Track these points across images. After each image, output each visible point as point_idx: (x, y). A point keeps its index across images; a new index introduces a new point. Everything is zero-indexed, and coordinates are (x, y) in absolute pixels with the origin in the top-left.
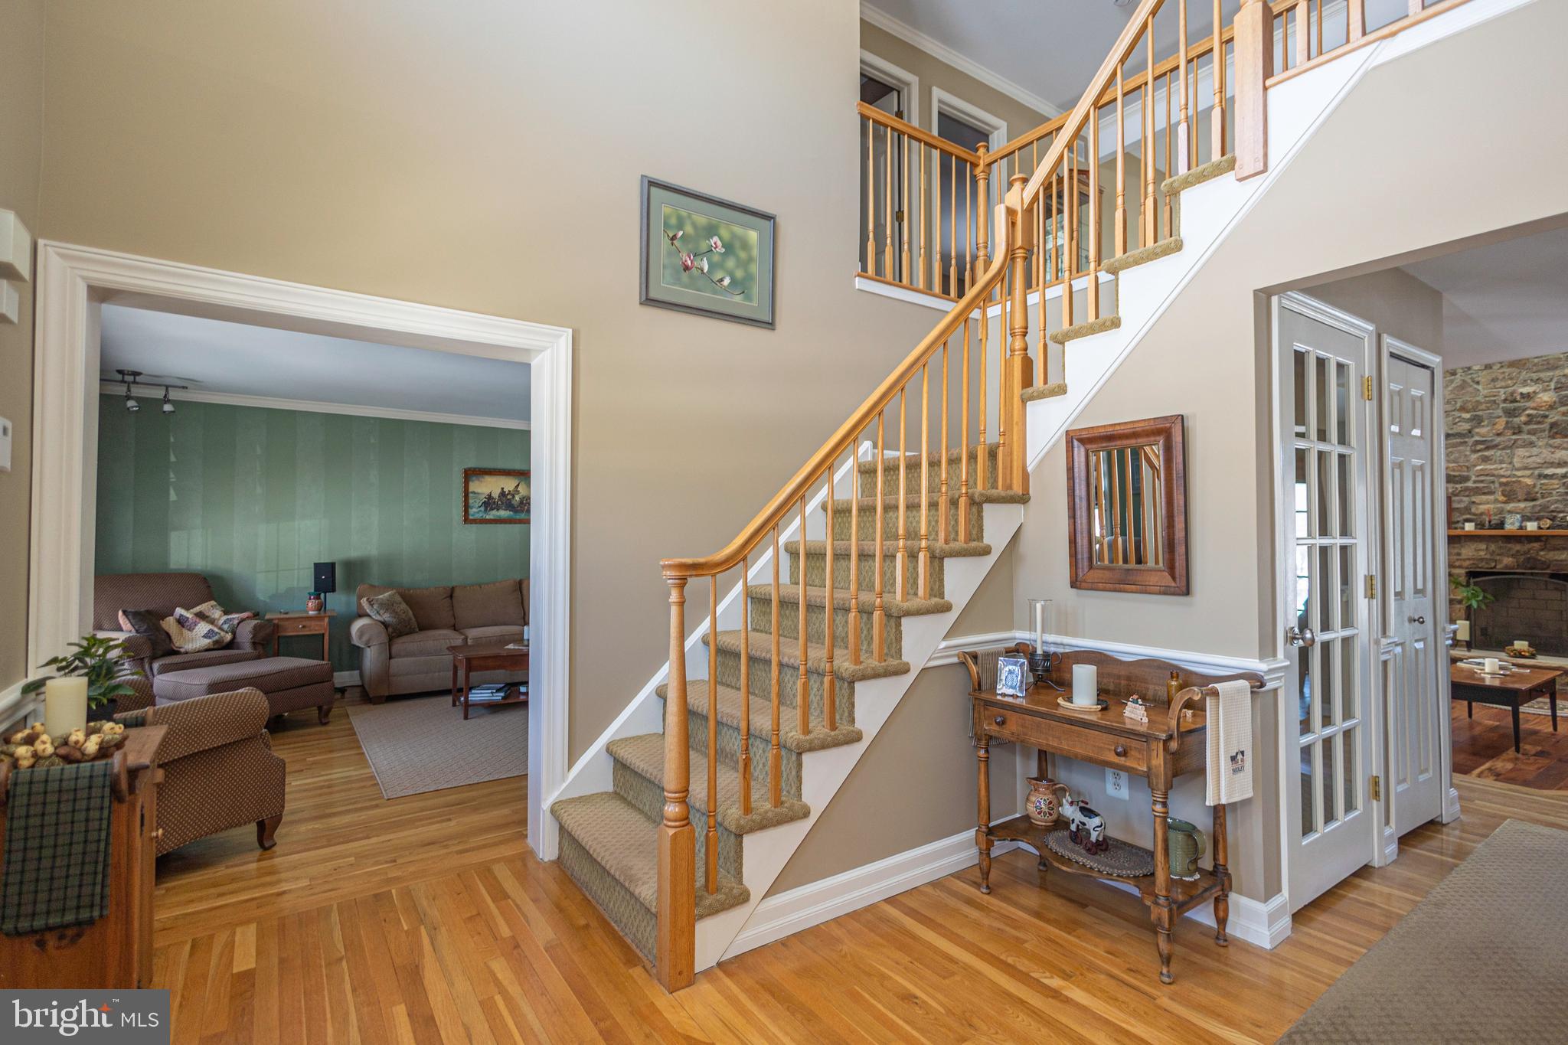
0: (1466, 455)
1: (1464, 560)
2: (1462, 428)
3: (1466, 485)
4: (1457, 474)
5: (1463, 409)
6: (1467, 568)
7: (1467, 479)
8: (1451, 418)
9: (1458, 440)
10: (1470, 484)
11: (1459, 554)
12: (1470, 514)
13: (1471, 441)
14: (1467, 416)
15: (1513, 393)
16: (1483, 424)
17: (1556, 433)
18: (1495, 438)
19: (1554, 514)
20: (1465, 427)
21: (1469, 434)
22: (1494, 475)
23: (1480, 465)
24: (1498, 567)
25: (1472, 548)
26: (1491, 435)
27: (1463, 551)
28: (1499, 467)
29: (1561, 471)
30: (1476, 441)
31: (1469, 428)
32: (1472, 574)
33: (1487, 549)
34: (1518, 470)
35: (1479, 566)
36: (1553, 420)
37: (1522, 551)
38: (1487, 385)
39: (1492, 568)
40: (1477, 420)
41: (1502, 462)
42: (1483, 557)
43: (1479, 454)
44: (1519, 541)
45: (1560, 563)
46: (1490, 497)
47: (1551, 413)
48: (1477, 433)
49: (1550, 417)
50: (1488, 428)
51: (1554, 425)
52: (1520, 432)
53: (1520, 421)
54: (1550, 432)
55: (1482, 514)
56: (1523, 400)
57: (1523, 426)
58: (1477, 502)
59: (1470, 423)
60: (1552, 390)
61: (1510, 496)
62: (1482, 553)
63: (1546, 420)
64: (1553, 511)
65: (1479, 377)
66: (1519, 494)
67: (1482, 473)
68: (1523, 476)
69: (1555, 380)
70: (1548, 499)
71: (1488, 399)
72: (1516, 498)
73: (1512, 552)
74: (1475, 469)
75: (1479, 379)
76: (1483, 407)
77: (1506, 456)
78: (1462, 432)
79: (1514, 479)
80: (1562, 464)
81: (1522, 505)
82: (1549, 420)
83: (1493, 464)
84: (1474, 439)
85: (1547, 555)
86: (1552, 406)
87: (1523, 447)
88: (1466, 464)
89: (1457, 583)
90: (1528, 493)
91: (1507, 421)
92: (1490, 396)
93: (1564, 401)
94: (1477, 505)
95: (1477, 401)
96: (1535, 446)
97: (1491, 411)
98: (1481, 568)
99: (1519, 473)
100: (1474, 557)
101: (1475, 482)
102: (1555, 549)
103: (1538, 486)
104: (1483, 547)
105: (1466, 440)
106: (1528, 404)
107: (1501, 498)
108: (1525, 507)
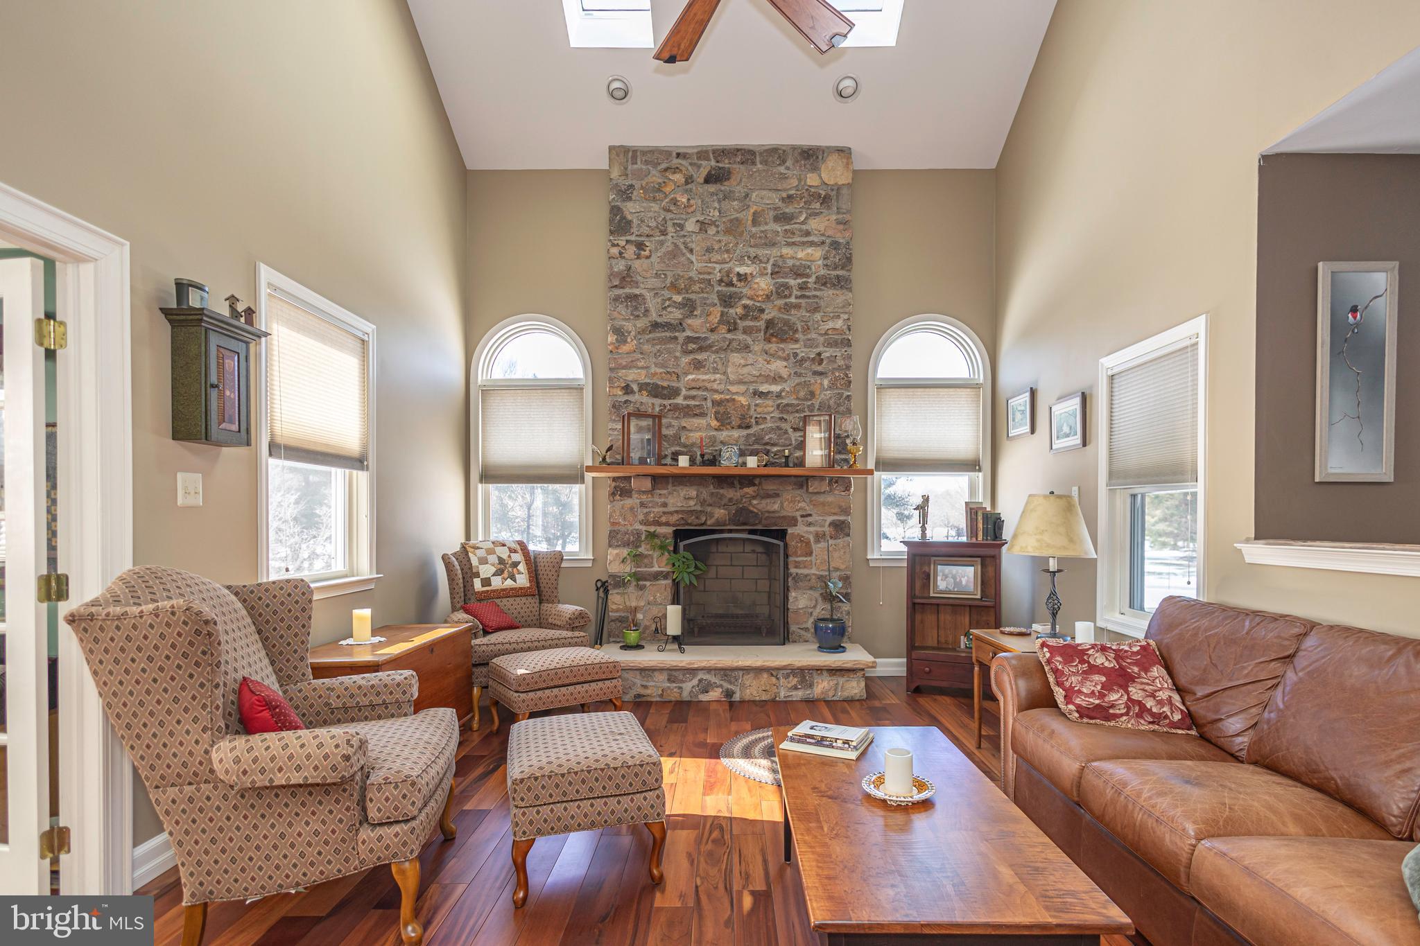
0: (676, 358)
1: (671, 513)
2: (672, 316)
3: (675, 401)
4: (665, 384)
5: (674, 287)
6: (673, 525)
7: (675, 392)
8: (659, 300)
9: (668, 334)
10: (679, 400)
11: (665, 505)
12: (679, 444)
13: (681, 336)
14: (678, 298)
15: (728, 273)
16: (695, 313)
17: (772, 335)
18: (708, 335)
19: (768, 447)
20: (675, 314)
21: (680, 326)
22: (706, 389)
23: (692, 374)
24: (709, 523)
25: (682, 495)
26: (705, 330)
27: (671, 501)
28: (712, 379)
29: (775, 388)
30: (688, 337)
31: (680, 316)
32: (680, 535)
33: (697, 495)
34: (732, 383)
35: (689, 521)
36: (769, 317)
37: (735, 498)
38: (701, 256)
39: (702, 524)
40: (689, 307)
41: (715, 371)
42: (693, 508)
43: (692, 357)
44: (732, 485)
45: (772, 515)
46: (702, 422)
47: (768, 307)
48: (689, 325)
49: (767, 312)
50: (702, 320)
51: (770, 324)
52: (735, 329)
53: (736, 314)
54: (765, 333)
55: (693, 445)
56: (739, 284)
57: (739, 321)
58: (688, 427)
59: (682, 311)
60: (769, 275)
61: (724, 421)
62: (692, 503)
63: (762, 316)
64: (767, 444)
65: (693, 242)
66: (733, 418)
67: (693, 385)
68: (737, 393)
69: (771, 261)
70: (762, 426)
71: (701, 277)
72: (729, 424)
73: (725, 501)
74: (686, 379)
75: (693, 246)
76: (696, 287)
77: (720, 364)
78: (673, 321)
79: (728, 397)
80: (777, 379)
81: (736, 433)
82: (765, 316)
83: (706, 374)
84: (685, 334)
85: (759, 505)
86: (768, 297)
87: (738, 351)
88: (676, 371)
89: (663, 547)
90: (743, 417)
91: (722, 312)
92: (704, 273)
93: (781, 291)
94: (687, 433)
95: (690, 278)
96: (750, 352)
97: (705, 295)
98: (690, 524)
99: (734, 389)
100: (683, 509)
101: (686, 398)
102: (768, 496)
103: (753, 408)
104: (694, 493)
105: (677, 334)
106: (744, 291)
107: (714, 423)
108: (739, 437)
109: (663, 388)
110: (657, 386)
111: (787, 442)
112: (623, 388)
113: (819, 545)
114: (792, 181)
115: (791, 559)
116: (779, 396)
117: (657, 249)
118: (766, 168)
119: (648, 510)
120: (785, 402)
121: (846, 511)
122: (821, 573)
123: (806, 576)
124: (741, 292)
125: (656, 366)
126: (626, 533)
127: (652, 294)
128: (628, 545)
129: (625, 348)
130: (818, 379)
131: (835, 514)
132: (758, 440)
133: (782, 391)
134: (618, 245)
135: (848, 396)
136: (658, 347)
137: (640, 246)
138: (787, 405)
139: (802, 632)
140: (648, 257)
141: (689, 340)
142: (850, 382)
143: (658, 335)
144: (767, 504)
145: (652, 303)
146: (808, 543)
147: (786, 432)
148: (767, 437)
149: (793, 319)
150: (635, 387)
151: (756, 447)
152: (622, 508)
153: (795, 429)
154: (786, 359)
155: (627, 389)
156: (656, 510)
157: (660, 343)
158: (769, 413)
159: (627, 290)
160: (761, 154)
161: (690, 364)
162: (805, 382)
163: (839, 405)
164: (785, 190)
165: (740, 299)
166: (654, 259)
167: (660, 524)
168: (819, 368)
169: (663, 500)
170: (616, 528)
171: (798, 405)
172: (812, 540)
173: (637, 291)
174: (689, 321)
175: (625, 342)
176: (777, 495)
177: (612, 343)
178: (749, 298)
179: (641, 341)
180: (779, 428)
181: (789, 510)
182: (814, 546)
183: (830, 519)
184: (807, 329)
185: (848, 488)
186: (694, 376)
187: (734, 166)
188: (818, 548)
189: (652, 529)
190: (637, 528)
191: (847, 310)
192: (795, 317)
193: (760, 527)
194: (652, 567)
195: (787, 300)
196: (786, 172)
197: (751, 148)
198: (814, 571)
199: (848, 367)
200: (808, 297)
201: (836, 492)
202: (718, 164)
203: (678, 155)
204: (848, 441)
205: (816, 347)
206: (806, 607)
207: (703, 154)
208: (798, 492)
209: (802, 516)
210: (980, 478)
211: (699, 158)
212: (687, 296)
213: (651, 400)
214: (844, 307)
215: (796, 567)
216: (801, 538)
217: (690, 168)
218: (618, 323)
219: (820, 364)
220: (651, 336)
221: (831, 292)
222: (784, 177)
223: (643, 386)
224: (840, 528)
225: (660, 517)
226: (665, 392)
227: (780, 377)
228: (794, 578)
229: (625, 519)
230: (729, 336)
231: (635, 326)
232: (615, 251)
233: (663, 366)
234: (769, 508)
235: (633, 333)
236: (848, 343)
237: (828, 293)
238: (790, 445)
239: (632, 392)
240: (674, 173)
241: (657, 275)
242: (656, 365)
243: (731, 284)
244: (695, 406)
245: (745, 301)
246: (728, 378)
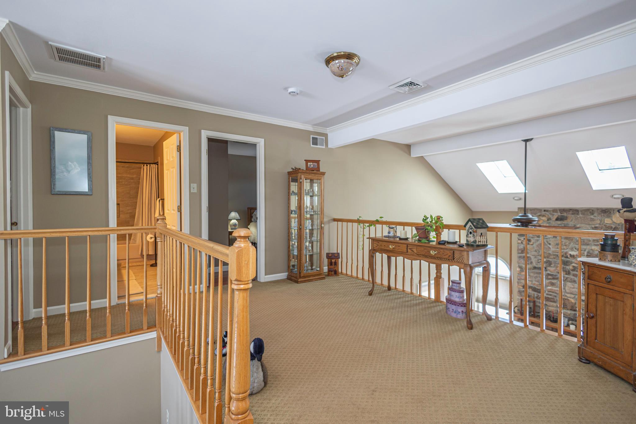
15: (566, 253)
16: (552, 265)
18: (557, 274)
22: (556, 293)
23: (550, 286)
26: (555, 272)
34: (568, 293)
38: (554, 246)
40: (549, 263)
43: (550, 281)
46: (555, 304)
50: (554, 268)
53: (570, 268)
55: (550, 311)
56: (571, 258)
57: (571, 271)
58: (548, 305)
59: (546, 264)
60: (585, 256)
65: (550, 241)
66: (568, 306)
67: (550, 290)
68: (570, 297)
69: (587, 251)
71: (554, 253)
74: (547, 288)
75: (551, 242)
76: (552, 257)
83: (556, 288)
84: (547, 272)
87: (570, 282)
90: (572, 307)
92: (555, 252)
95: (549, 254)
99: (568, 295)
101: (547, 294)
108: (571, 314)
109: (538, 289)
110: (535, 288)
114: (597, 221)
117: (535, 242)
118: (583, 216)
124: (572, 261)
127: (534, 257)
134: (520, 240)
136: (536, 275)
137: (529, 241)
140: (532, 245)
141: (549, 274)
143: (536, 271)
145: (534, 260)
159: (524, 255)
160: (581, 211)
161: (549, 283)
164: (593, 225)
165: (571, 263)
166: (534, 245)
173: (528, 255)
174: (549, 268)
177: (518, 271)
178: (575, 263)
179: (530, 272)
187: (569, 215)
196: (594, 218)
197: (577, 209)
202: (561, 215)
203: (545, 211)
207: (555, 210)
211: (553, 212)
212: (548, 259)
213: (533, 292)
217: (550, 215)
222: (593, 220)
223: (530, 287)
226: (538, 291)
230: (566, 276)
232: (520, 241)
233: (538, 282)
240: (543, 217)
241: (536, 251)
242: (535, 281)
243: (567, 257)
244: (551, 298)
245: (573, 265)
246: (566, 291)
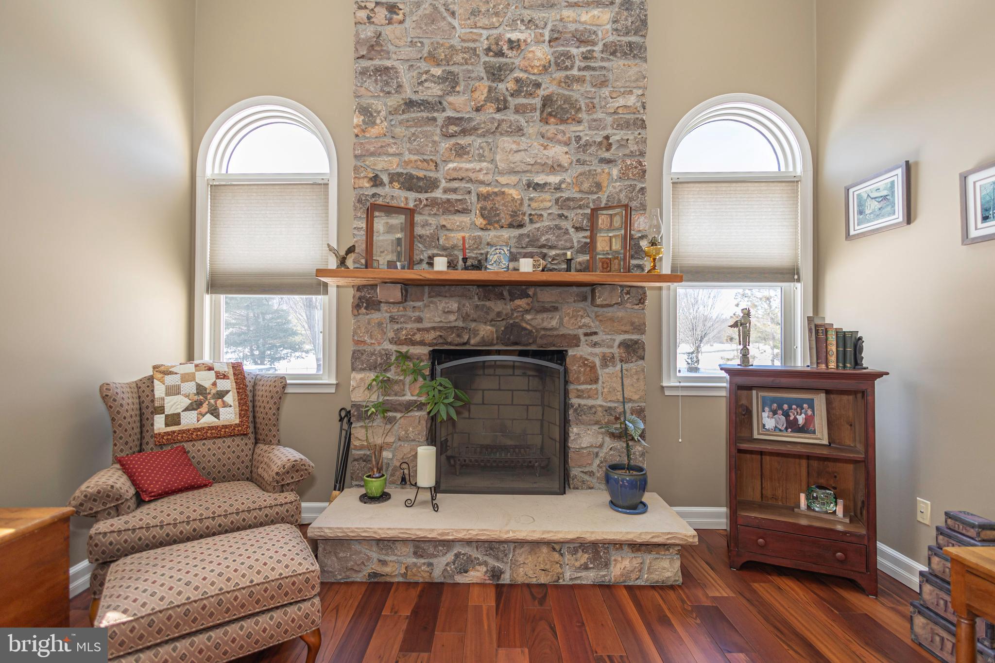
0: (434, 142)
1: (427, 330)
2: (429, 92)
3: (433, 195)
4: (421, 174)
5: (432, 58)
6: (430, 345)
7: (433, 184)
8: (415, 74)
9: (425, 115)
10: (438, 194)
11: (419, 320)
12: (437, 247)
13: (441, 117)
14: (437, 71)
15: (498, 40)
16: (457, 89)
17: (550, 114)
18: (473, 115)
19: (545, 251)
20: (433, 91)
21: (437, 105)
22: (470, 180)
23: (453, 162)
24: (472, 342)
25: (440, 308)
26: (469, 109)
27: (427, 315)
28: (478, 168)
29: (554, 179)
30: (449, 118)
31: (440, 93)
32: (438, 356)
33: (459, 309)
34: (501, 173)
35: (449, 340)
36: (546, 93)
37: (504, 312)
38: (465, 20)
39: (464, 344)
40: (450, 81)
41: (481, 158)
42: (453, 324)
43: (453, 141)
44: (501, 297)
45: (548, 333)
46: (465, 220)
47: (545, 80)
48: (450, 104)
49: (543, 86)
50: (466, 97)
51: (547, 101)
52: (506, 108)
53: (507, 89)
54: (542, 112)
55: (454, 247)
56: (510, 54)
57: (509, 98)
58: (448, 226)
59: (441, 86)
60: (547, 42)
61: (491, 219)
62: (452, 318)
63: (538, 92)
64: (543, 246)
65: (455, 3)
66: (502, 215)
67: (455, 175)
68: (507, 185)
69: (549, 26)
70: (537, 225)
71: (465, 45)
72: (498, 222)
73: (492, 315)
74: (446, 168)
75: (456, 8)
76: (459, 58)
77: (487, 149)
78: (430, 99)
79: (496, 190)
80: (555, 168)
81: (506, 234)
82: (541, 92)
83: (470, 162)
84: (445, 115)
85: (535, 321)
86: (545, 68)
87: (508, 133)
88: (434, 158)
89: (417, 372)
90: (514, 214)
91: (490, 87)
92: (469, 41)
93: (562, 61)
94: (446, 232)
95: (452, 47)
96: (523, 135)
97: (470, 67)
98: (450, 344)
99: (503, 180)
100: (441, 325)
101: (445, 191)
102: (544, 310)
103: (526, 202)
104: (454, 305)
105: (435, 115)
106: (517, 61)
107: (480, 221)
108: (510, 238)
109: (418, 178)
110: (410, 177)
111: (568, 245)
112: (371, 179)
113: (607, 370)
115: (571, 387)
116: (558, 188)
117: (412, 13)
119: (399, 326)
120: (565, 195)
121: (640, 328)
122: (609, 405)
123: (591, 407)
124: (513, 64)
125: (410, 153)
126: (373, 354)
127: (406, 66)
128: (375, 368)
129: (374, 131)
130: (605, 167)
131: (626, 332)
132: (533, 241)
133: (561, 182)
134: (365, 7)
135: (642, 189)
136: (413, 130)
137: (392, 9)
138: (568, 199)
139: (586, 477)
140: (401, 23)
141: (450, 121)
142: (644, 172)
143: (413, 115)
144: (543, 320)
145: (406, 78)
146: (593, 368)
147: (567, 232)
148: (544, 238)
149: (575, 96)
150: (385, 178)
151: (530, 250)
152: (369, 323)
153: (577, 229)
154: (567, 144)
155: (375, 181)
156: (409, 326)
157: (416, 125)
158: (546, 209)
159: (377, 62)
161: (451, 150)
162: (590, 171)
163: (631, 199)
165: (512, 71)
166: (408, 24)
167: (413, 343)
168: (607, 155)
169: (417, 314)
170: (361, 347)
171: (581, 199)
172: (598, 363)
173: (388, 63)
174: (451, 99)
175: (374, 123)
176: (556, 309)
177: (358, 126)
178: (521, 70)
179: (393, 123)
180: (558, 227)
181: (569, 328)
182: (600, 372)
183: (620, 338)
184: (592, 108)
185: (641, 301)
186: (455, 165)
188: (603, 373)
189: (404, 349)
190: (386, 347)
191: (641, 84)
192: (577, 93)
193: (533, 348)
194: (404, 395)
195: (568, 73)
198: (599, 402)
199: (642, 154)
200: (594, 69)
201: (628, 305)
204: (644, 244)
205: (604, 128)
206: (591, 446)
208: (581, 305)
209: (586, 335)
210: (799, 291)
212: (447, 68)
213: (404, 194)
214: (637, 80)
215: (578, 397)
216: (584, 362)
218: (365, 102)
219: (608, 150)
220: (405, 116)
221: (621, 62)
223: (394, 177)
224: (633, 349)
225: (414, 334)
226: (421, 184)
227: (559, 165)
228: (576, 410)
229: (371, 337)
230: (498, 116)
231: (386, 105)
232: (362, 15)
233: (418, 153)
234: (545, 324)
235: (383, 113)
236: (643, 125)
237: (618, 64)
238: (572, 248)
239: (382, 184)
241: (412, 44)
242: (410, 151)
243: (500, 54)
244: (457, 200)
245: (518, 74)
246: (497, 167)
